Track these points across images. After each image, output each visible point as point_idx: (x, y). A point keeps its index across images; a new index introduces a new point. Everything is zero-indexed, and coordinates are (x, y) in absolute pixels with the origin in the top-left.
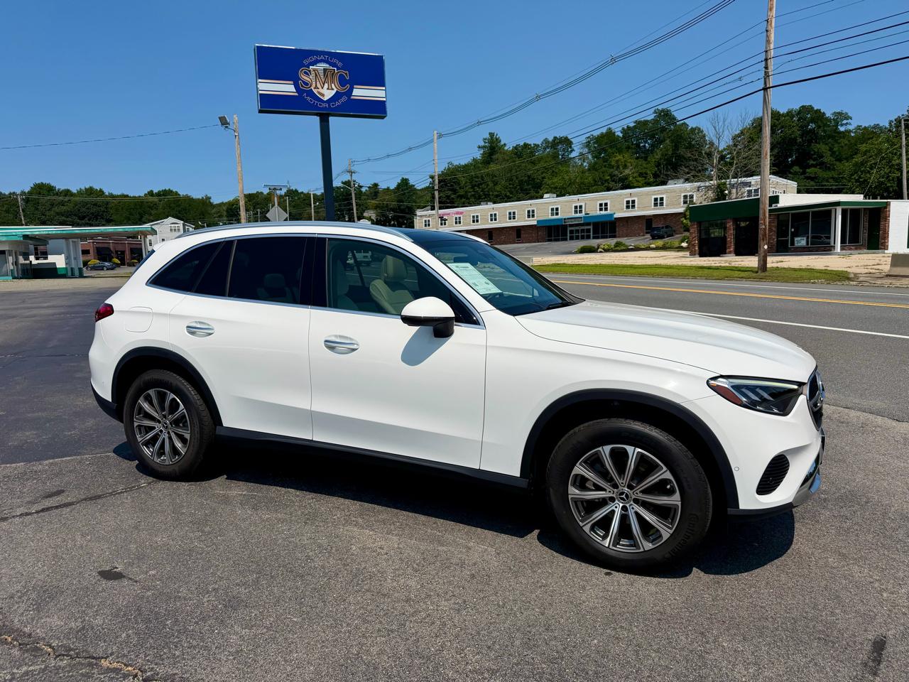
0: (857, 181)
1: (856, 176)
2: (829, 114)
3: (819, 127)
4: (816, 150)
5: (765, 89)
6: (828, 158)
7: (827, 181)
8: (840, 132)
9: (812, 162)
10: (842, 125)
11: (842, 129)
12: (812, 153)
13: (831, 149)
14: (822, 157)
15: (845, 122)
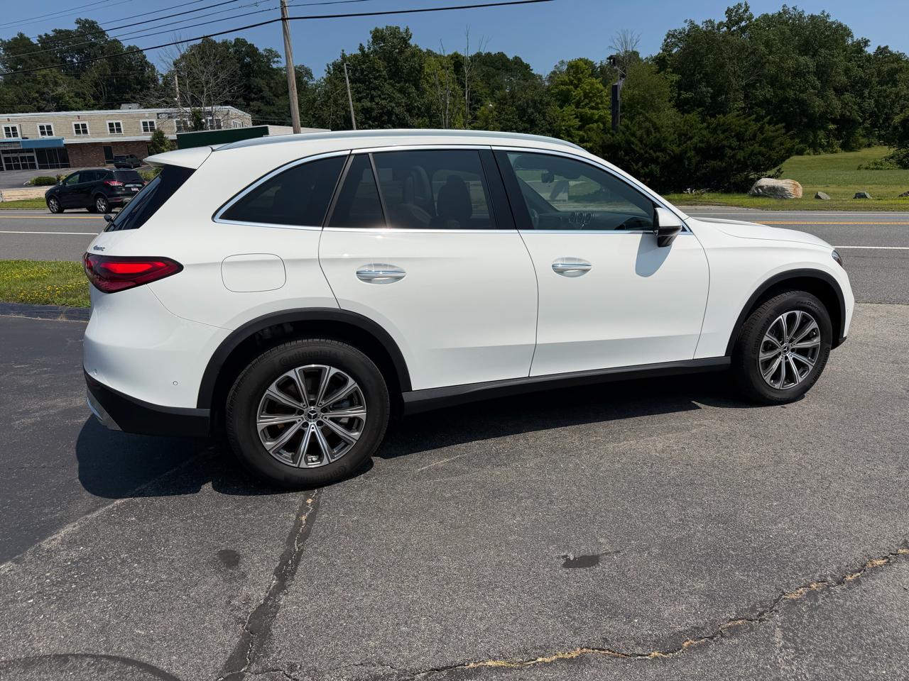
0: (313, 116)
1: (310, 112)
2: (261, 50)
3: (254, 62)
4: (255, 84)
5: (284, 19)
6: (267, 93)
7: (270, 115)
8: (273, 69)
9: (253, 96)
10: (274, 62)
11: (274, 66)
12: (253, 86)
13: (268, 85)
14: (261, 91)
15: (276, 59)
